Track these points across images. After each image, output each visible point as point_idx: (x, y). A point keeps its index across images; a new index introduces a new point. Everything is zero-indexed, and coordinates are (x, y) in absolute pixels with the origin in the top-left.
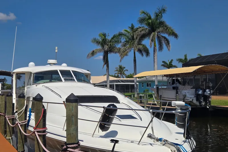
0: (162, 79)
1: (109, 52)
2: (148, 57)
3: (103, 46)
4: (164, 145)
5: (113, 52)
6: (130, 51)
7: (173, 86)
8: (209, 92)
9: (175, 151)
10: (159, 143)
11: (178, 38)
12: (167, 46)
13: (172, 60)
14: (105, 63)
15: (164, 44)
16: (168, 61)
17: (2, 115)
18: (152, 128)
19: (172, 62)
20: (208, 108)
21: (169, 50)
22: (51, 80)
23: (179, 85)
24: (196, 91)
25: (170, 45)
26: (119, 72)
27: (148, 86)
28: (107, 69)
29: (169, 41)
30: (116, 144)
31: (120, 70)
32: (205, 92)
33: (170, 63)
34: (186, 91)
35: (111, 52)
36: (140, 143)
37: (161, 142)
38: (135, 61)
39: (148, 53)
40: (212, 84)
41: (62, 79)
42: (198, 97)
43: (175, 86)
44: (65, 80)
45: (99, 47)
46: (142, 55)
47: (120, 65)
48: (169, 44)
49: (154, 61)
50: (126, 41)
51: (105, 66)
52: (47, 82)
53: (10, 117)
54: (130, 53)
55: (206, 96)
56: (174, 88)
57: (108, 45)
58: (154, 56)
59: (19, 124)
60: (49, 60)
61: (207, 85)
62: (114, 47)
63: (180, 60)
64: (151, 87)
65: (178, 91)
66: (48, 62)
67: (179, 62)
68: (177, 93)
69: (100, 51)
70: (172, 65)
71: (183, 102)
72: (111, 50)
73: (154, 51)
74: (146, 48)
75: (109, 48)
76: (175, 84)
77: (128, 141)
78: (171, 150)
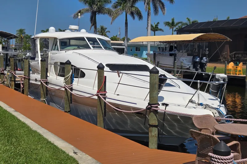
0: (154, 44)
1: (97, 13)
2: (141, 20)
3: (91, 6)
4: (205, 108)
5: (102, 13)
6: (122, 13)
7: (171, 52)
8: (206, 60)
9: (216, 113)
10: (200, 107)
11: (174, 2)
12: (162, 10)
13: (158, 23)
14: (92, 24)
15: (159, 7)
16: (155, 23)
17: (27, 78)
18: (198, 95)
19: (158, 26)
20: (204, 75)
21: (164, 13)
22: (79, 47)
23: (177, 52)
24: (193, 58)
25: (166, 9)
26: (100, 33)
27: (136, 50)
28: (94, 31)
29: (164, 5)
30: (167, 107)
31: (102, 32)
32: (202, 60)
33: (156, 26)
34: (184, 58)
35: (100, 12)
36: (187, 107)
37: (202, 106)
38: (126, 24)
39: (140, 17)
40: (208, 52)
41: (91, 46)
42: (195, 64)
43: (174, 53)
44: (94, 47)
45: (87, 7)
46: (134, 18)
47: (102, 26)
48: (164, 8)
49: (148, 25)
50: (117, 2)
51: (93, 27)
52: (76, 49)
53: (44, 81)
54: (121, 15)
55: (203, 64)
56: (171, 55)
57: (97, 5)
58: (148, 20)
59: (66, 87)
60: (70, 26)
61: (203, 53)
62: (103, 8)
63: (167, 24)
64: (139, 52)
65: (176, 57)
66: (70, 28)
67: (165, 25)
68: (175, 60)
69: (87, 11)
70: (158, 28)
71: (225, 74)
72: (100, 10)
73: (148, 14)
74: (139, 11)
75: (98, 8)
76: (174, 51)
77: (175, 105)
78: (213, 113)
